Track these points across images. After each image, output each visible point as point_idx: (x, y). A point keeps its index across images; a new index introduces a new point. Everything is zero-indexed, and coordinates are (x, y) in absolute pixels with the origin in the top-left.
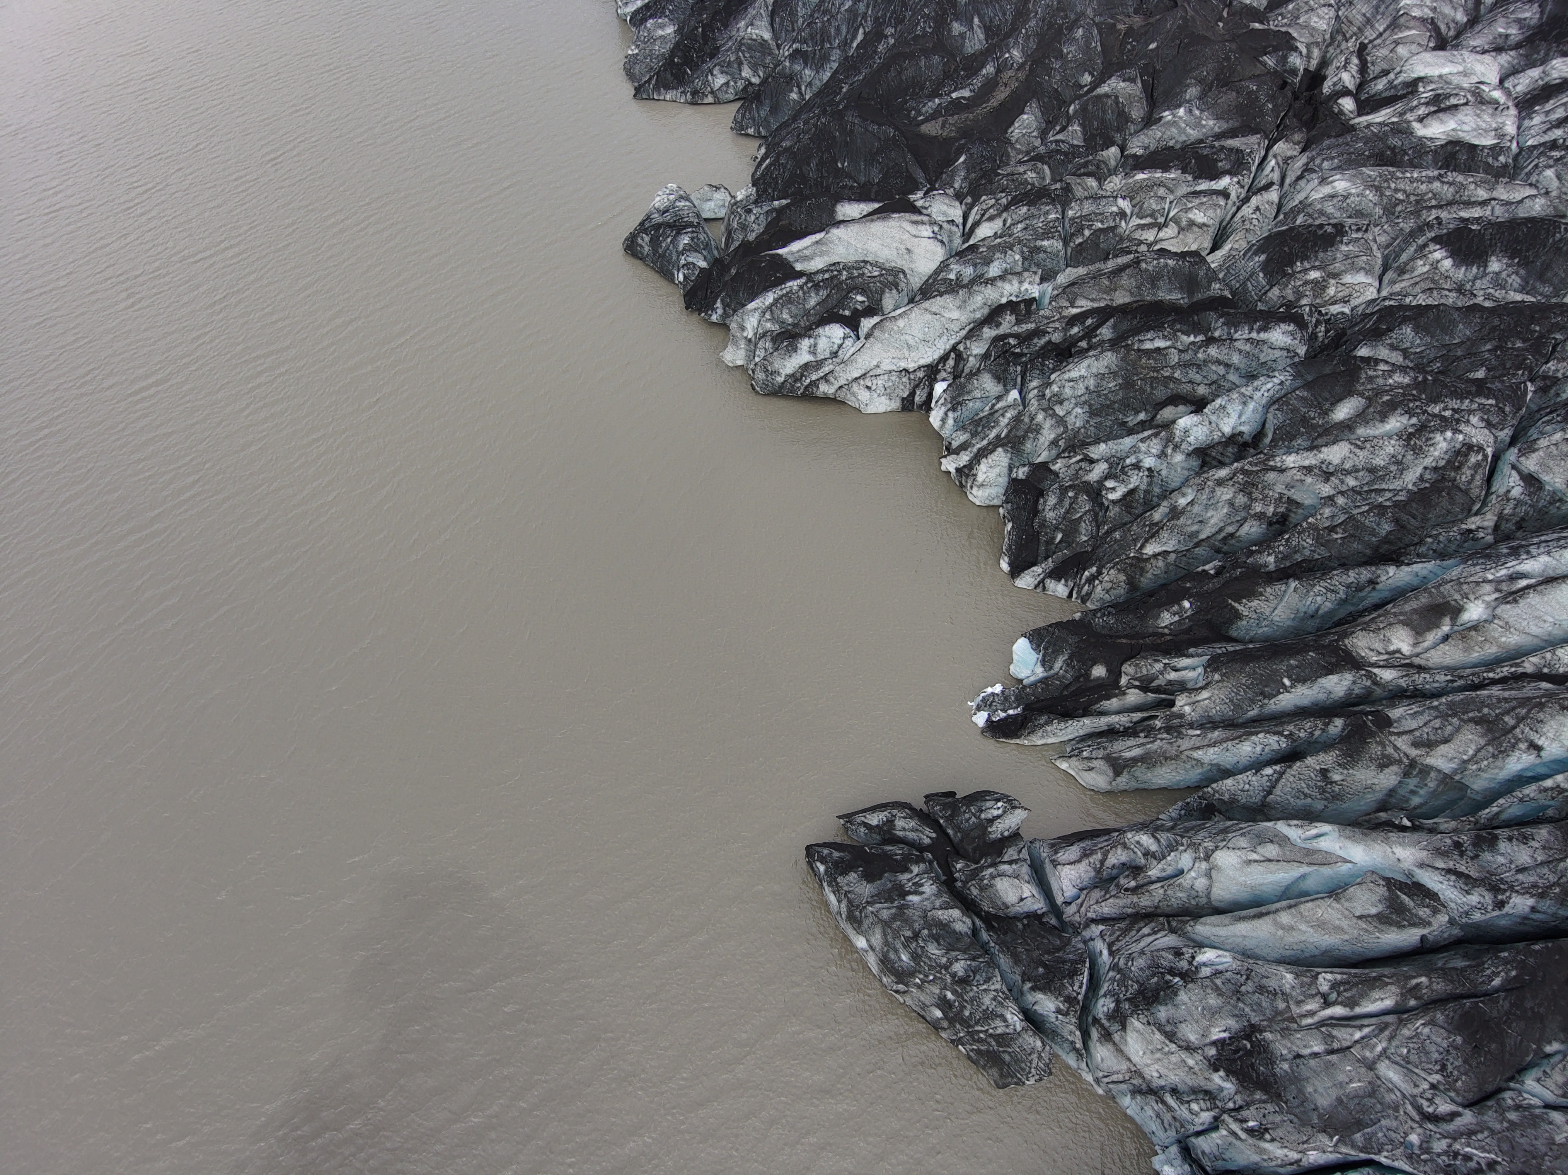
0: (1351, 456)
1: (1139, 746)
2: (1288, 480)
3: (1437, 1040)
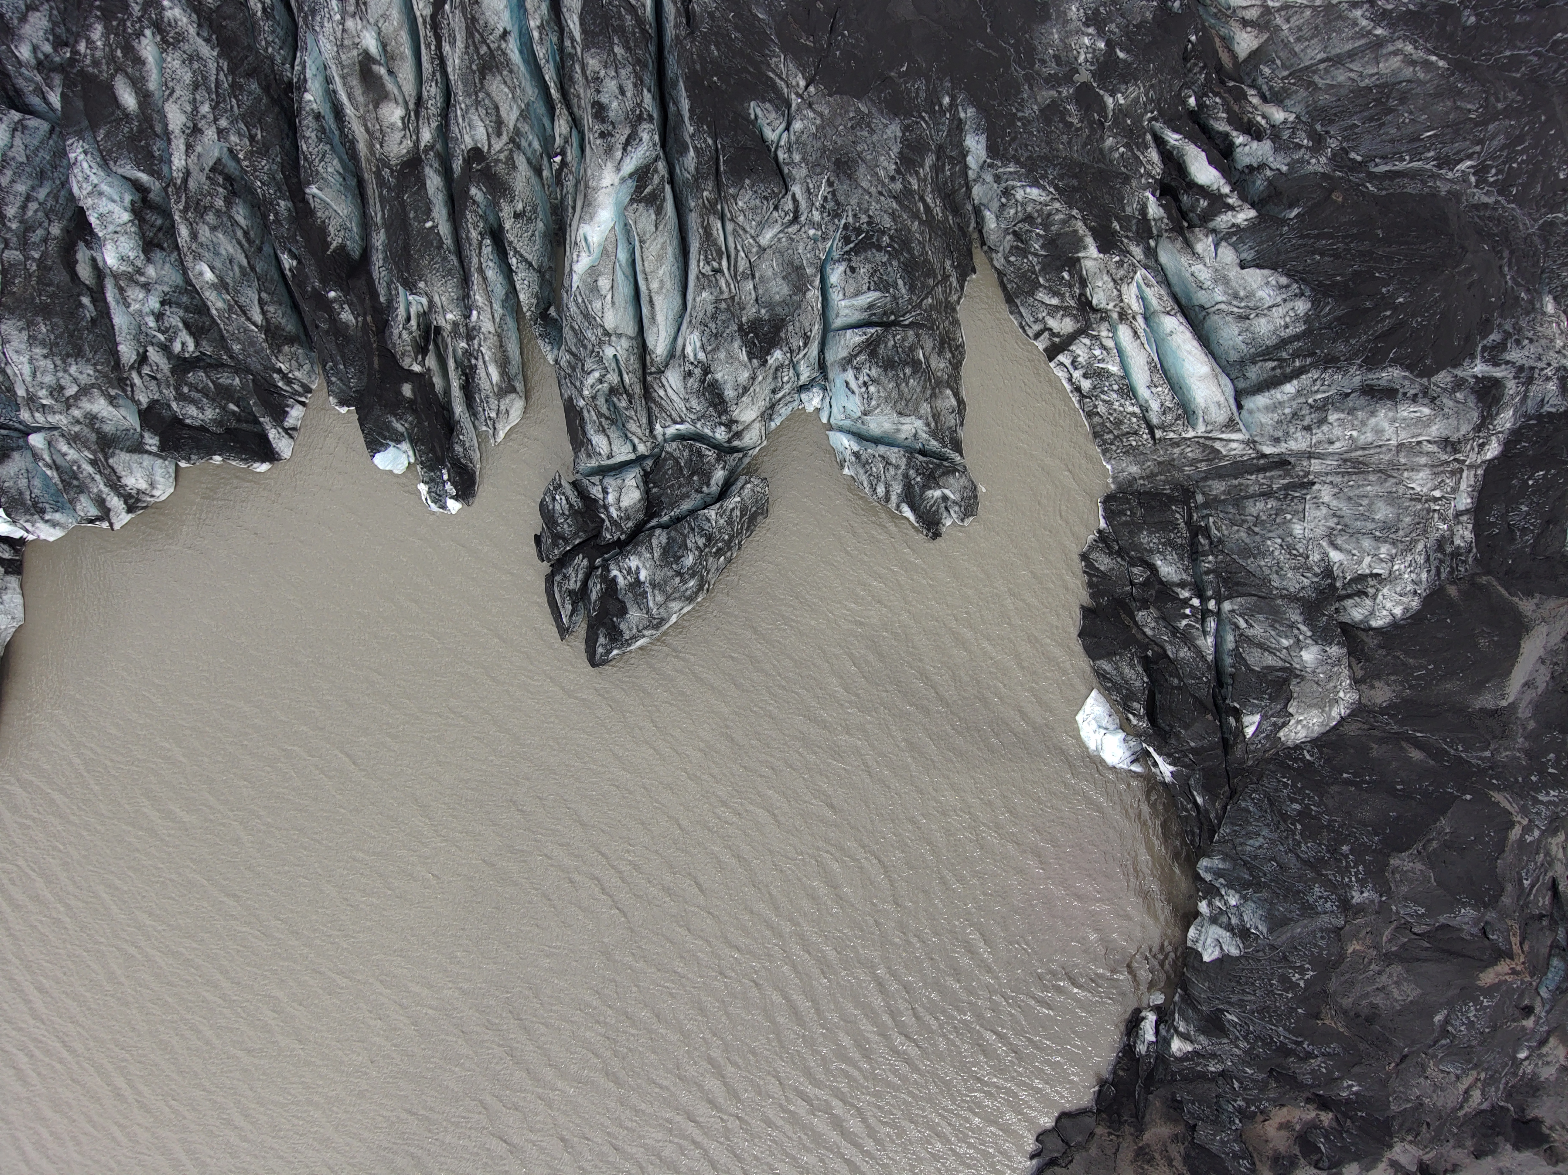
0: (179, 102)
1: (486, 367)
2: (197, 168)
3: (747, 197)
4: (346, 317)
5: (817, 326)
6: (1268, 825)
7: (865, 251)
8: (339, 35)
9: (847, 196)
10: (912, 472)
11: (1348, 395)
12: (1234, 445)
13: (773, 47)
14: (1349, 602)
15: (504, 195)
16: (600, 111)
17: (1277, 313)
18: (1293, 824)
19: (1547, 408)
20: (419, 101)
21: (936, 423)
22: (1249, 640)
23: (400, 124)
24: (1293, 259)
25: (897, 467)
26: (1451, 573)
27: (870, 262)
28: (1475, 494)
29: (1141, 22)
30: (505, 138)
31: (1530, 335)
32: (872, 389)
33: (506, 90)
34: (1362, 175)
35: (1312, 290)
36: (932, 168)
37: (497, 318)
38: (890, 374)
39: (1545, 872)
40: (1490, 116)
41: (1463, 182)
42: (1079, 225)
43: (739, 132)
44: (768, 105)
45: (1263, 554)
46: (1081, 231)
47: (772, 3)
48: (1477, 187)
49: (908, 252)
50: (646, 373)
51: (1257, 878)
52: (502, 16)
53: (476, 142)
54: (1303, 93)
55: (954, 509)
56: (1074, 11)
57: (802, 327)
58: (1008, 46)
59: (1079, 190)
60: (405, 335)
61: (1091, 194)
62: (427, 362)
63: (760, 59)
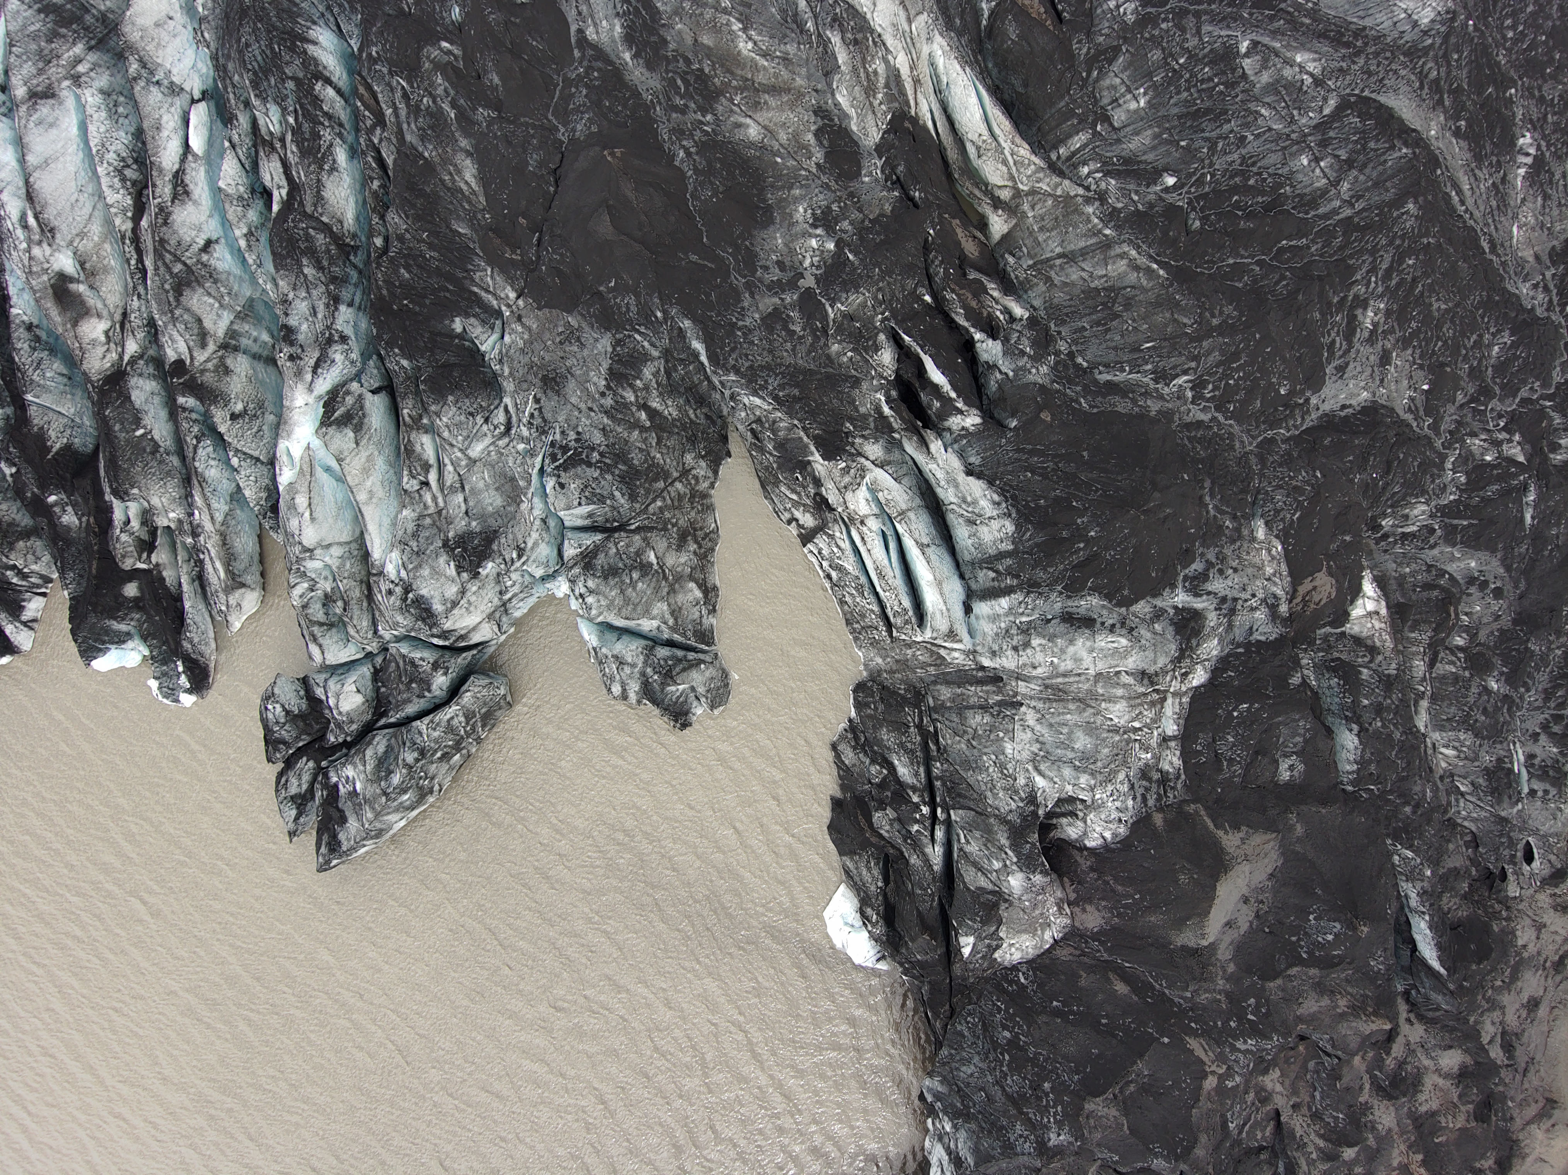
1: (213, 562)
3: (451, 413)
4: (69, 518)
5: (535, 535)
6: (978, 1053)
7: (574, 467)
9: (555, 412)
10: (649, 670)
11: (1049, 621)
12: (956, 655)
13: (477, 261)
14: (1064, 821)
15: (215, 402)
16: (288, 334)
17: (995, 524)
18: (1002, 1054)
19: (1257, 636)
20: (125, 314)
21: (676, 619)
22: (967, 857)
23: (103, 339)
24: (1010, 473)
25: (633, 666)
26: (1159, 799)
27: (580, 478)
28: (1182, 722)
29: (880, 215)
30: (211, 347)
31: (1235, 564)
32: (590, 600)
33: (211, 301)
34: (1079, 388)
35: (1018, 511)
36: (656, 374)
37: (219, 517)
38: (612, 583)
39: (1258, 1110)
40: (1204, 332)
41: (1179, 398)
42: (802, 434)
43: (438, 351)
44: (472, 320)
45: (980, 768)
46: (805, 439)
47: (475, 217)
48: (1192, 403)
49: (625, 463)
50: (369, 574)
51: (967, 1107)
52: (204, 227)
53: (179, 354)
54: (1042, 287)
55: (703, 700)
56: (801, 212)
57: (515, 539)
58: (726, 255)
59: (800, 399)
60: (124, 537)
61: (815, 401)
62: (154, 558)
63: (461, 275)
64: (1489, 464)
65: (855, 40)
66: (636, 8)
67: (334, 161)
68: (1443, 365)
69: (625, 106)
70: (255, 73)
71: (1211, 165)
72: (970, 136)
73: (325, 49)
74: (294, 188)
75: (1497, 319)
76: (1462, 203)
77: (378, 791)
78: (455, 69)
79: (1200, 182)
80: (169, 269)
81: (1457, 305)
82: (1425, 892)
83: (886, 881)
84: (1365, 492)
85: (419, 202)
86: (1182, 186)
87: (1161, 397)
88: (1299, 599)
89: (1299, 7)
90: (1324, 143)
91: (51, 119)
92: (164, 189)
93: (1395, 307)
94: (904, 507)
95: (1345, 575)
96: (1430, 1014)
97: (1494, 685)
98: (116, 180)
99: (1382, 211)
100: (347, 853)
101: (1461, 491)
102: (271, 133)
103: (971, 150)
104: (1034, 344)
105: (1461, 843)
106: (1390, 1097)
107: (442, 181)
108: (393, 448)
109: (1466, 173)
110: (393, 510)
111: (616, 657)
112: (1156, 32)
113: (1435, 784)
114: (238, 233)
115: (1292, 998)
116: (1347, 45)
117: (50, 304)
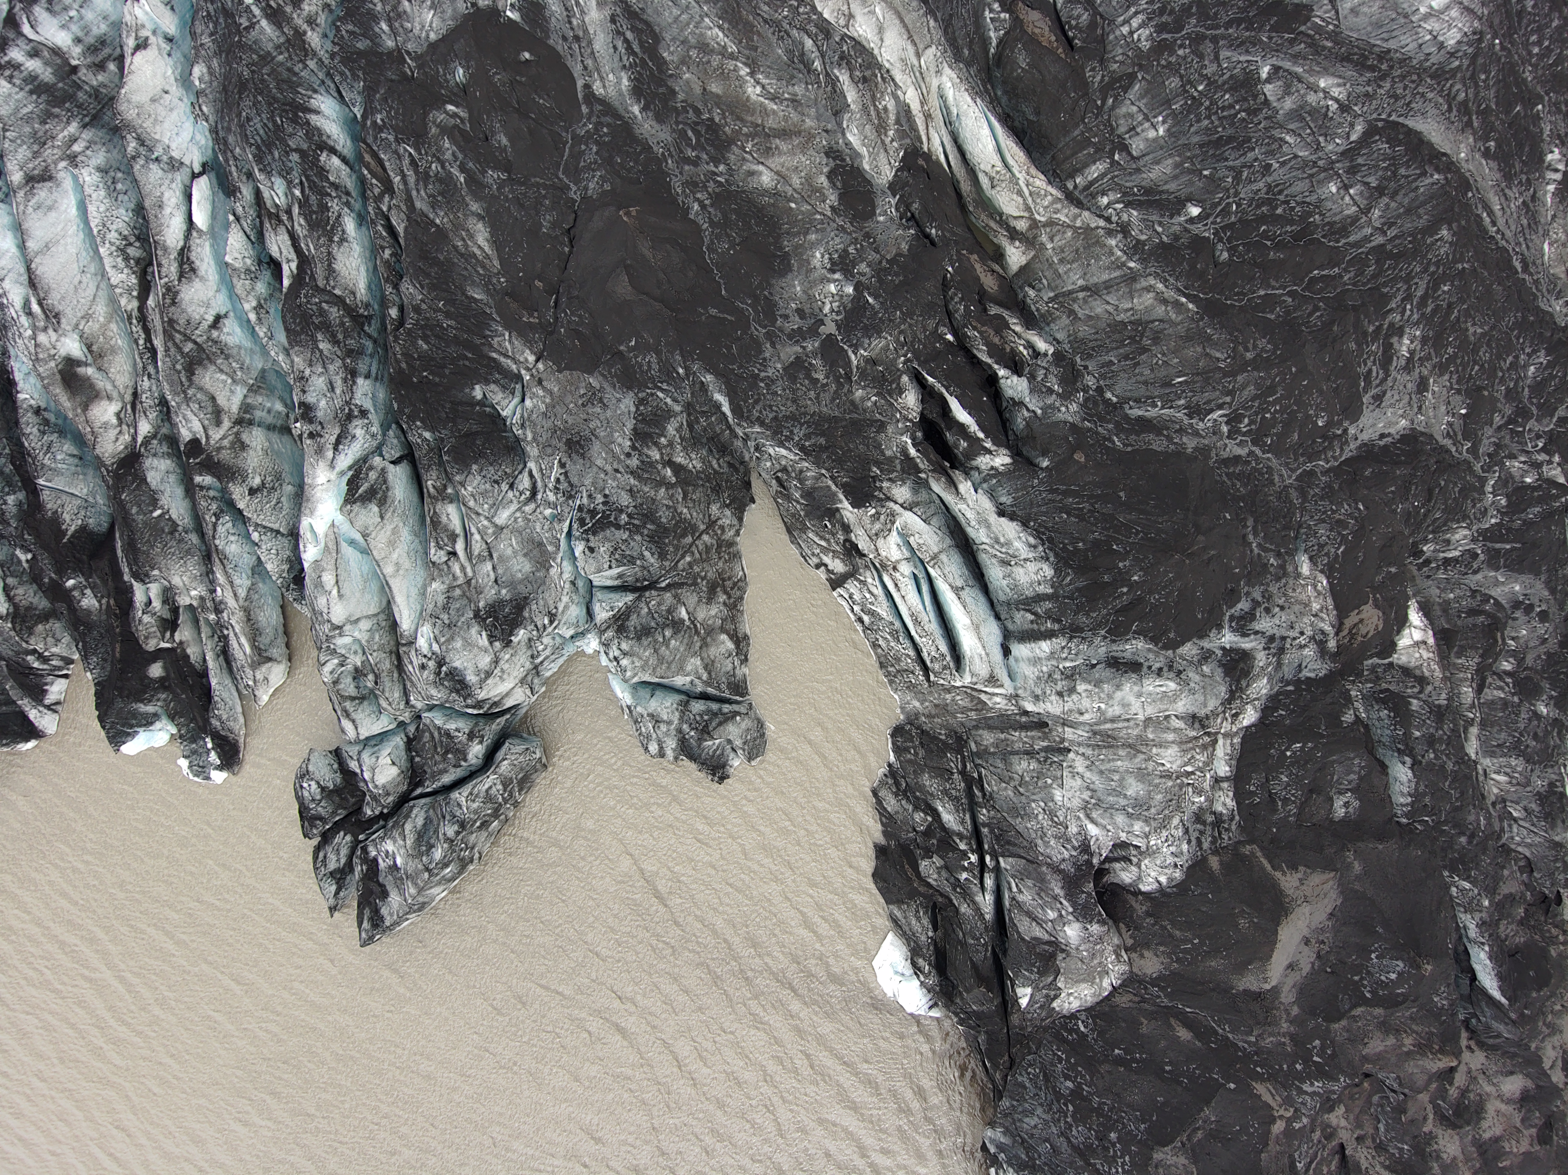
1: (238, 638)
3: (476, 482)
4: (89, 601)
5: (565, 599)
6: (1041, 1105)
7: (603, 530)
8: (32, 349)
9: (581, 475)
10: (685, 727)
11: (1094, 666)
12: (998, 699)
13: (494, 325)
14: (1117, 866)
15: (232, 478)
16: (307, 412)
17: (1032, 567)
18: (1066, 1105)
19: (1306, 673)
20: (135, 395)
21: (709, 673)
22: (1019, 905)
23: (114, 421)
24: (1044, 514)
25: (669, 723)
26: (1213, 842)
27: (610, 541)
28: (1234, 762)
29: (897, 255)
30: (226, 424)
31: (1281, 602)
32: (624, 662)
33: (224, 377)
34: (1111, 426)
35: (1056, 555)
36: (679, 430)
37: (242, 593)
38: (645, 642)
39: (1324, 1147)
40: (1239, 366)
41: (1214, 433)
42: (830, 483)
43: (459, 421)
44: (493, 387)
45: (1030, 816)
46: (833, 487)
47: (490, 281)
48: (1228, 437)
49: (653, 523)
50: (398, 644)
51: (1032, 1159)
52: (213, 303)
53: (194, 433)
54: (1065, 320)
55: (740, 752)
56: (818, 258)
57: (546, 605)
58: (745, 306)
59: (827, 448)
60: (146, 619)
61: (841, 448)
62: (177, 637)
63: (478, 342)
64: (1529, 486)
65: (864, 77)
66: (642, 60)
67: (343, 231)
68: (1480, 389)
69: (636, 162)
70: (258, 147)
71: (1237, 194)
72: (982, 167)
73: (328, 118)
74: (304, 261)
75: (1532, 338)
76: (1494, 223)
77: (420, 867)
78: (462, 132)
79: (1226, 212)
80: (179, 349)
81: (1493, 328)
82: (1484, 923)
83: (935, 929)
84: (1407, 522)
85: (433, 271)
86: (1208, 216)
87: (1196, 433)
88: (1345, 632)
89: (1318, 29)
90: (1353, 170)
91: (49, 203)
92: (171, 268)
93: (1431, 333)
94: (936, 550)
95: (1391, 607)
96: (1491, 1041)
97: (1543, 710)
98: (119, 260)
99: (1415, 238)
100: (390, 928)
101: (1502, 514)
102: (277, 205)
103: (984, 181)
104: (1062, 381)
105: (1515, 868)
106: (1454, 1126)
107: (455, 248)
108: (417, 517)
109: (1496, 193)
110: (420, 581)
111: (651, 716)
112: (1173, 59)
113: (1488, 812)
114: (247, 307)
115: (1358, 1039)
116: (1372, 68)
117: (58, 390)
